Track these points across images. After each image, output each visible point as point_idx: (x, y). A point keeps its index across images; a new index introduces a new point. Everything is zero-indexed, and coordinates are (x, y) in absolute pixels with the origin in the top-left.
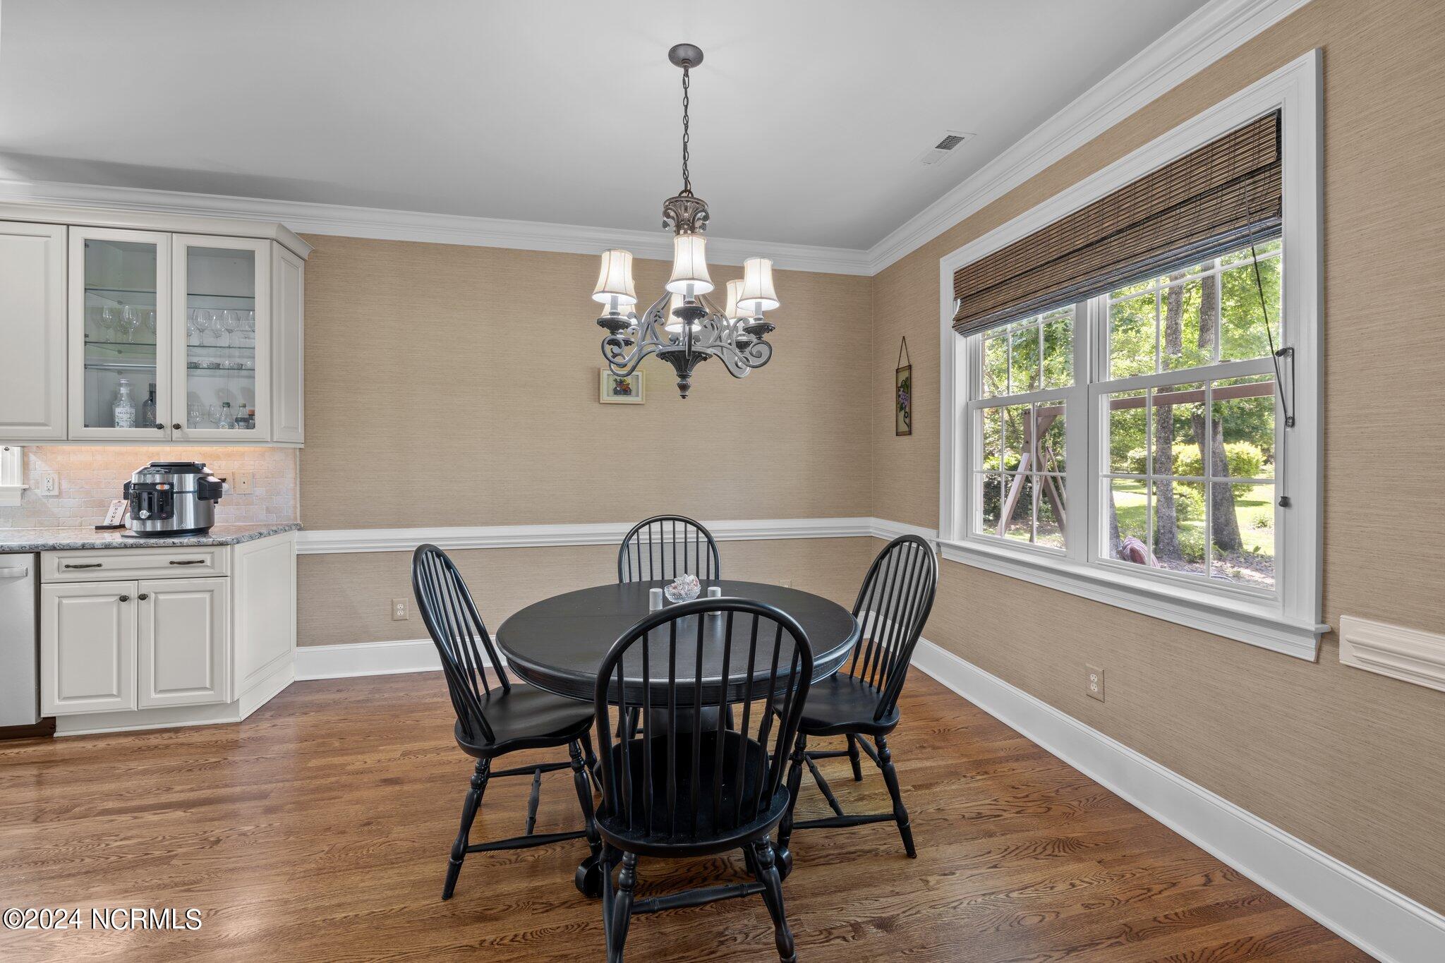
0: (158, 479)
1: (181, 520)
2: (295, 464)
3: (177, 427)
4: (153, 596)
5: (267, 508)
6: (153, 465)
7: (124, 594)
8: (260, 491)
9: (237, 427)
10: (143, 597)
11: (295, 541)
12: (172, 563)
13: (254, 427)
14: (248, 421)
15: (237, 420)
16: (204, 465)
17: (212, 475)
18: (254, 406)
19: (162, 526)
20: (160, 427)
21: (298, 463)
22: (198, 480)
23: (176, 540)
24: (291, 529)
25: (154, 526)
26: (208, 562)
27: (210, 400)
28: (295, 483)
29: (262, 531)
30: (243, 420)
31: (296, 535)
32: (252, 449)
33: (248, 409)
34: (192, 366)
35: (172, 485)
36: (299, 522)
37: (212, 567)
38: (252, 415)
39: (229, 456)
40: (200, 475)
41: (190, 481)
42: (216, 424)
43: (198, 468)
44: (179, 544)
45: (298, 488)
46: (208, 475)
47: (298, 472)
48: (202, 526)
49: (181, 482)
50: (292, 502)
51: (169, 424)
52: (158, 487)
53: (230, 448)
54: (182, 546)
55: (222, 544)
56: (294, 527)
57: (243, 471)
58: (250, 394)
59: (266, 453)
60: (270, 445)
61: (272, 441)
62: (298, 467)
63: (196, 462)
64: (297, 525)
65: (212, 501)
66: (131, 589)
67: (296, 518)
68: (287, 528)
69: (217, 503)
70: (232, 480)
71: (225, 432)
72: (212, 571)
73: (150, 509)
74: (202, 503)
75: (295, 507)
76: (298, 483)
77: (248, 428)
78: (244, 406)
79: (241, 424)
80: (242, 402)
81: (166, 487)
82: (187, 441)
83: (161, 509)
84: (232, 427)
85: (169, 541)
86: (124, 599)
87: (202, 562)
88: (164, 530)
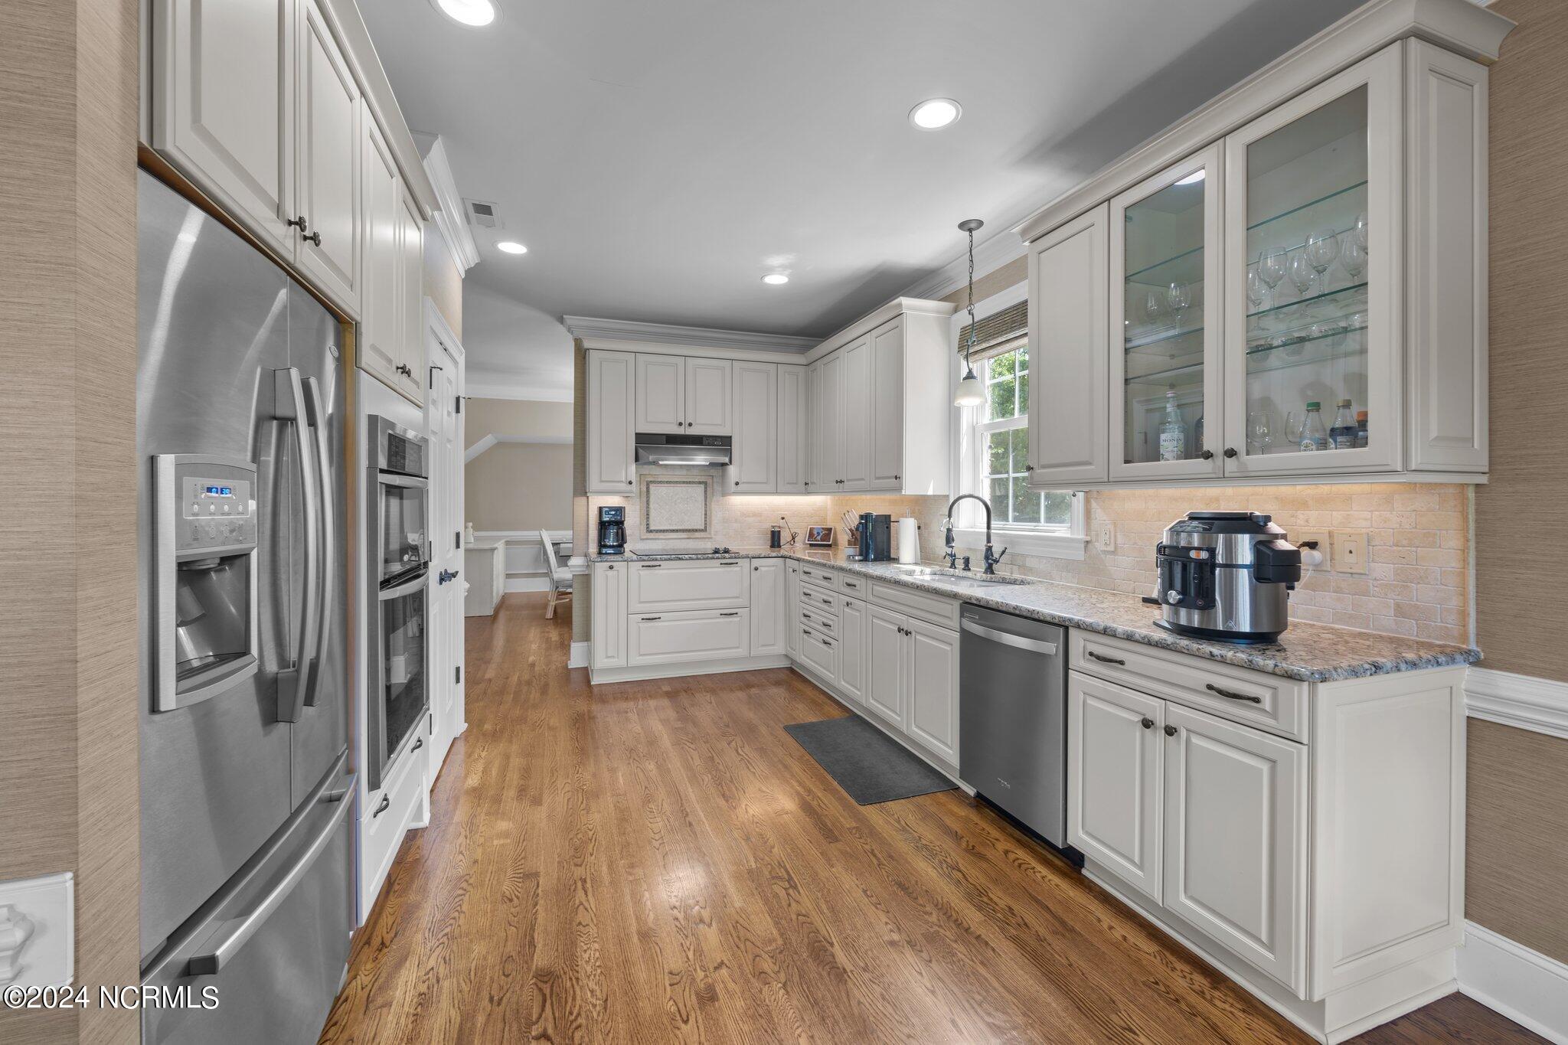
0: (1196, 540)
1: (1230, 613)
2: (1465, 519)
3: (1231, 453)
4: (1183, 733)
5: (1398, 606)
6: (1192, 518)
7: (1149, 717)
8: (1383, 570)
9: (1333, 446)
10: (1170, 731)
11: (1463, 686)
12: (1210, 687)
13: (1367, 443)
14: (1354, 434)
15: (1334, 432)
16: (1268, 519)
17: (1284, 537)
18: (1366, 405)
19: (1201, 621)
20: (1208, 455)
21: (1472, 517)
22: (1255, 546)
23: (1216, 650)
24: (1452, 660)
25: (1190, 618)
26: (1267, 704)
27: (1290, 404)
28: (1465, 561)
29: (1381, 660)
30: (1347, 430)
31: (1465, 675)
32: (1366, 488)
33: (1355, 409)
34: (1257, 350)
35: (1212, 552)
36: (1473, 646)
37: (1274, 715)
38: (1363, 424)
39: (1323, 501)
40: (1261, 537)
41: (1244, 548)
42: (1296, 444)
43: (1257, 524)
44: (1219, 658)
45: (1472, 572)
46: (1276, 536)
47: (1471, 534)
48: (1265, 628)
49: (1230, 549)
50: (1455, 602)
51: (1221, 451)
52: (1193, 554)
53: (1324, 488)
54: (1223, 661)
55: (1291, 677)
56: (1458, 657)
57: (1349, 530)
58: (1359, 382)
59: (1396, 497)
60: (1402, 479)
61: (1406, 469)
62: (1472, 525)
63: (1257, 513)
64: (1468, 652)
65: (1283, 585)
66: (1156, 709)
67: (1464, 637)
68: (1442, 659)
69: (1292, 588)
70: (1328, 545)
71: (1312, 457)
72: (1272, 722)
73: (1184, 591)
74: (1265, 588)
75: (1463, 614)
76: (1472, 560)
77: (1354, 445)
78: (1347, 405)
79: (1339, 439)
80: (1342, 396)
81: (1204, 555)
82: (1246, 477)
83: (1200, 594)
84: (1323, 445)
85: (1207, 648)
86: (1147, 724)
87: (1257, 700)
88: (1204, 627)
